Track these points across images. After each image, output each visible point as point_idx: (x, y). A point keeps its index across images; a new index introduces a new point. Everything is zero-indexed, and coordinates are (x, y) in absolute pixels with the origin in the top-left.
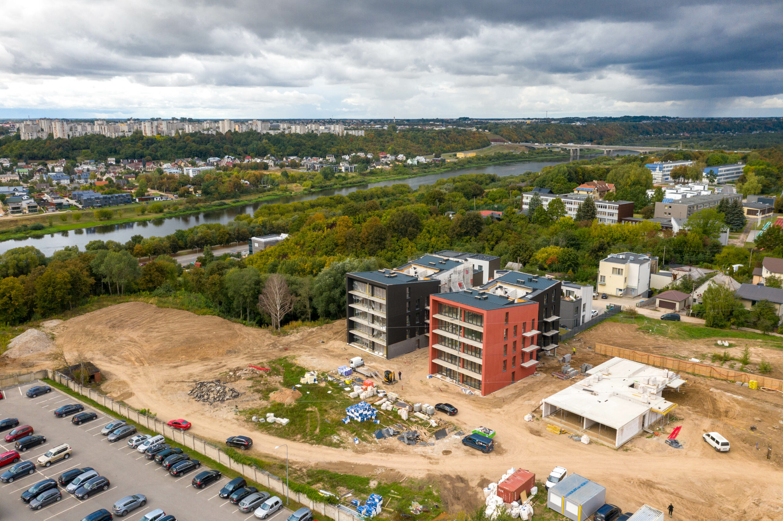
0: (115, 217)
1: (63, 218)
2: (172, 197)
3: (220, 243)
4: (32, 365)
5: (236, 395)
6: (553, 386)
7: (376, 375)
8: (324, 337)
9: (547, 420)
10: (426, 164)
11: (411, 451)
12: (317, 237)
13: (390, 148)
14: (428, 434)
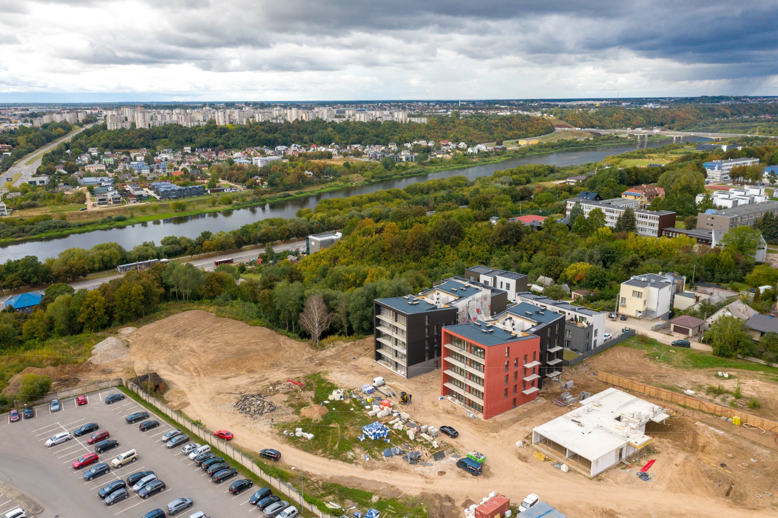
0: (189, 208)
1: (143, 210)
2: (240, 188)
3: (281, 239)
4: (110, 372)
5: (273, 409)
6: (550, 413)
7: (394, 395)
8: (355, 353)
9: (536, 446)
10: (487, 153)
11: (412, 470)
12: (366, 242)
13: (452, 135)
14: (429, 455)
